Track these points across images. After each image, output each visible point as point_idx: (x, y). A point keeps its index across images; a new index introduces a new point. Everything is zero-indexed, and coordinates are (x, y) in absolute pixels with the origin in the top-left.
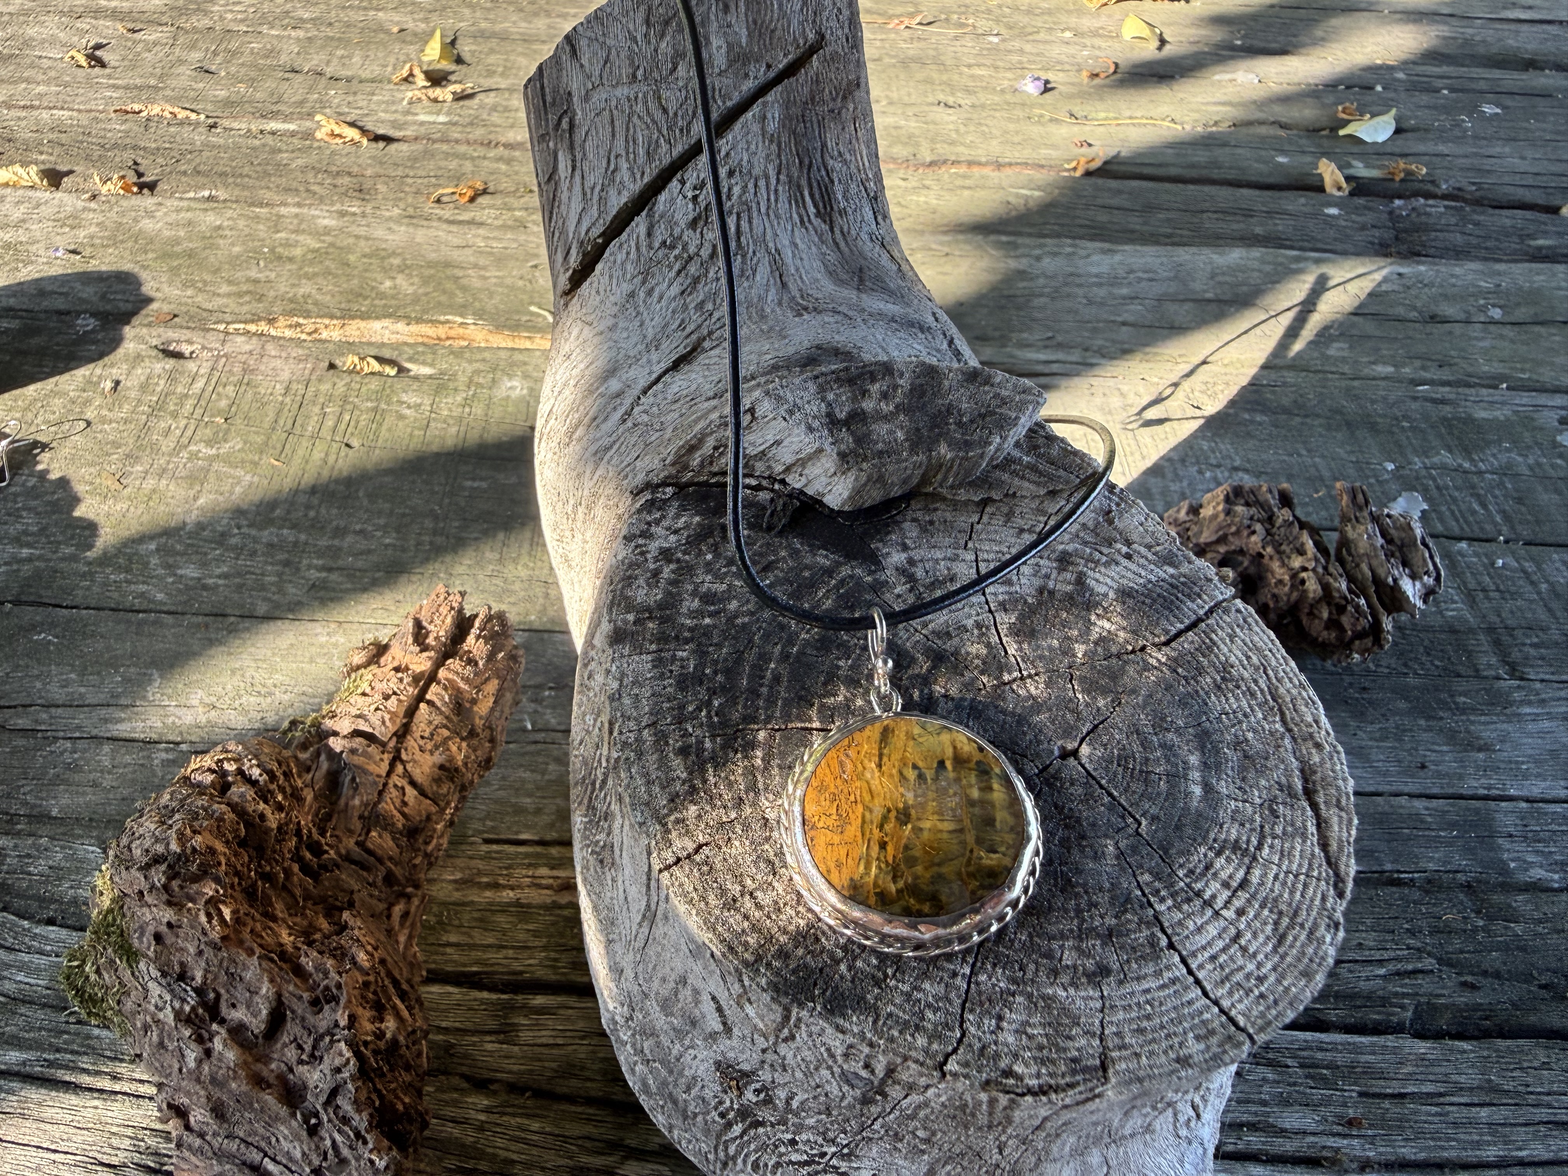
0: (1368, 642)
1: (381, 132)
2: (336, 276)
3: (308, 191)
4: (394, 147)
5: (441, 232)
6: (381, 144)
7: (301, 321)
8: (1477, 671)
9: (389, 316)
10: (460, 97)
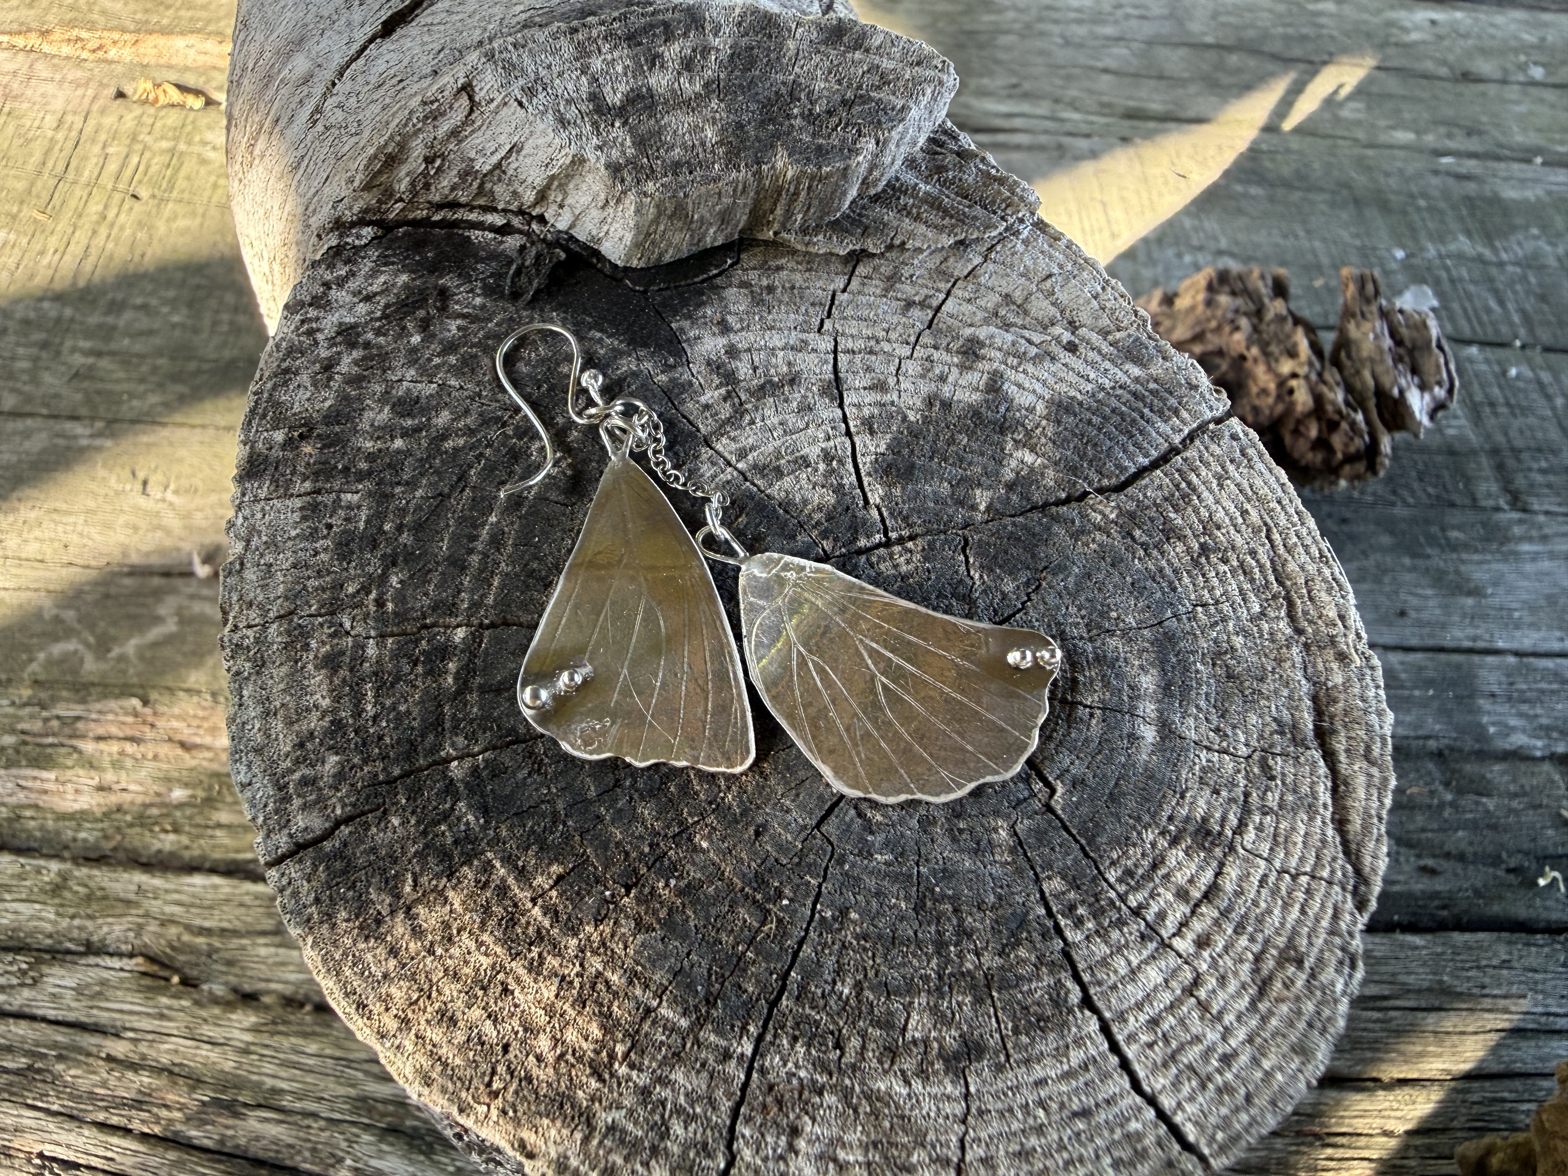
0: (1361, 467)
7: (83, 34)
8: (1474, 500)
9: (198, 31)
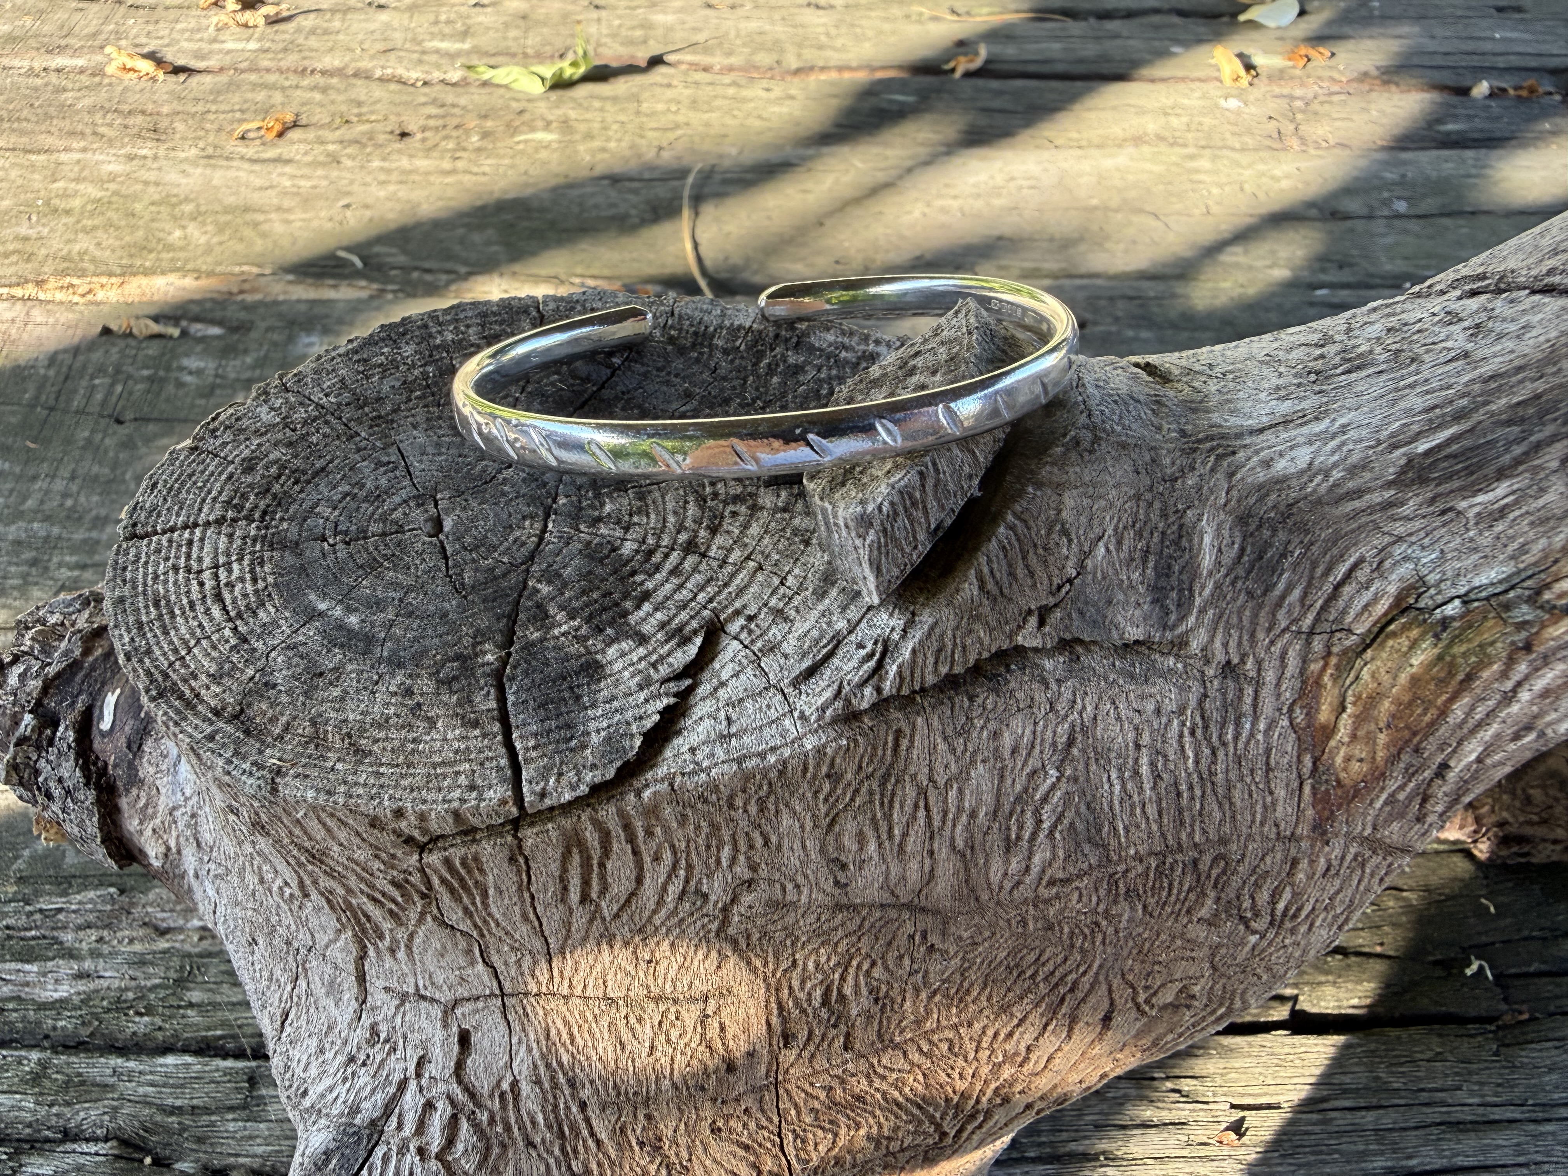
1: (181, 62)
2: (118, 228)
3: (95, 133)
4: (195, 80)
5: (242, 173)
6: (182, 77)
7: (75, 281)
9: (177, 270)
10: (274, 21)
